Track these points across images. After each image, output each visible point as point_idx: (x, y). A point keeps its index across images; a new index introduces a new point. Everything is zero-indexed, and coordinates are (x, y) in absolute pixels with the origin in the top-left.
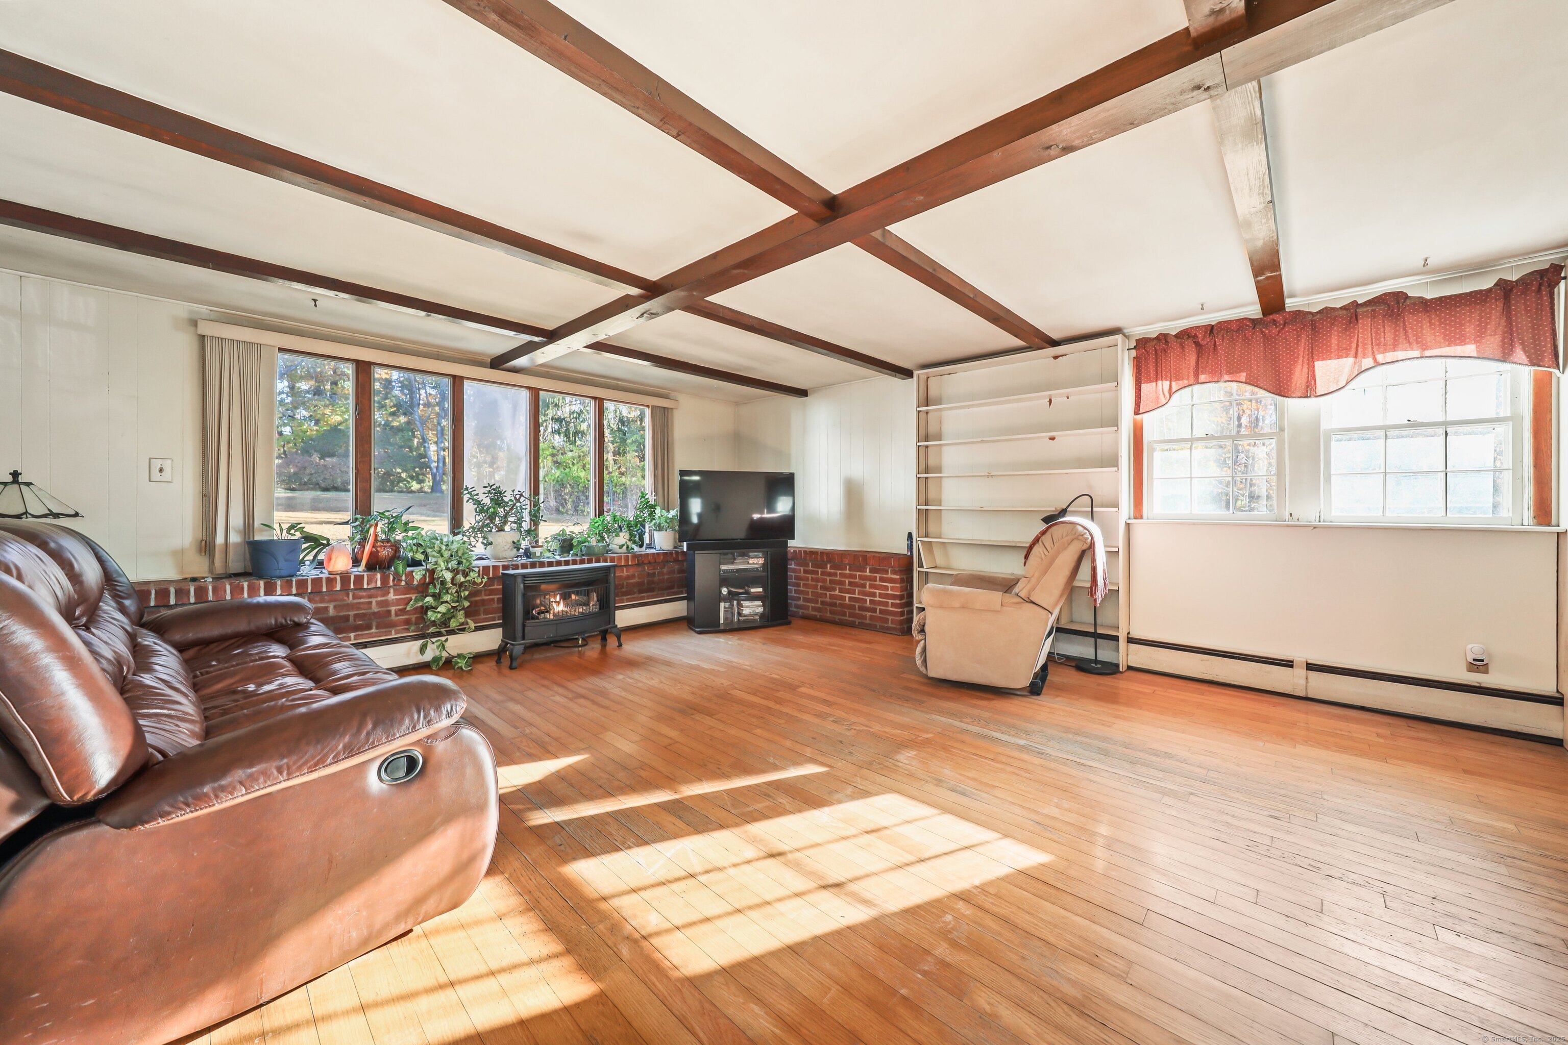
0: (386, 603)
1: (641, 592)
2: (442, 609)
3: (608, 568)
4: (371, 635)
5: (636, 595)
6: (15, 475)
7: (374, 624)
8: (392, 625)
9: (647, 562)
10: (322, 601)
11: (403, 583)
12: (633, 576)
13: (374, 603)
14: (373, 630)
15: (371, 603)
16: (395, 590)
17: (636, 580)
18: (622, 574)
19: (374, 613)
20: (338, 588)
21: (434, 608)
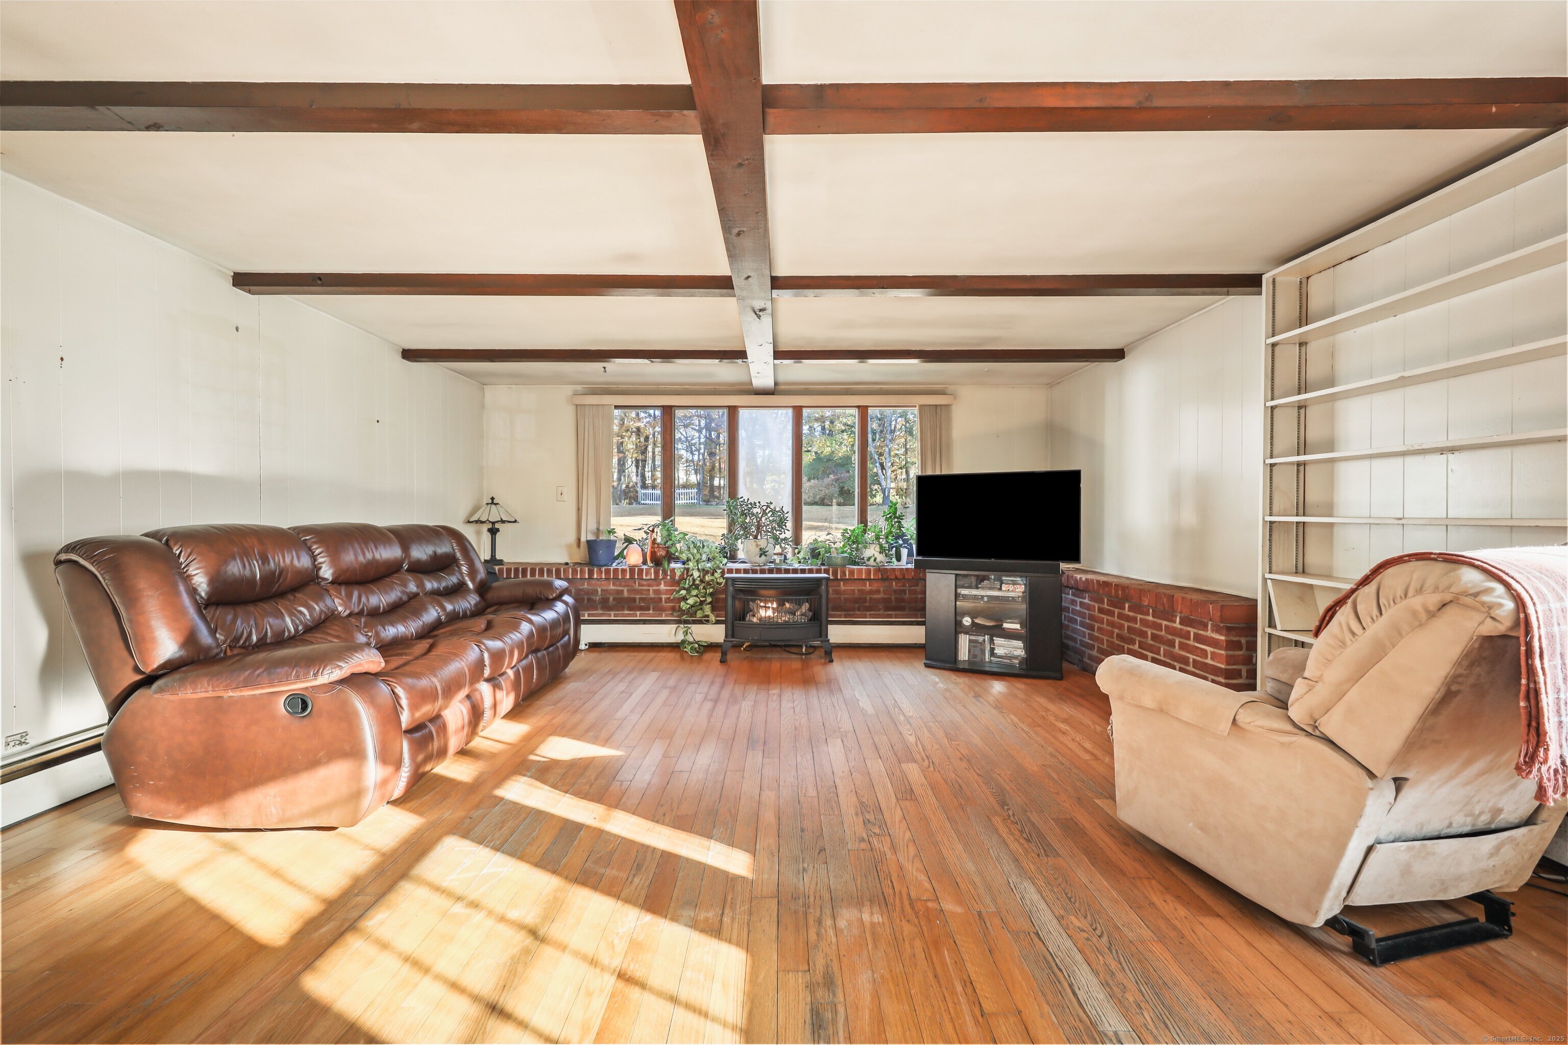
0: (657, 592)
1: (887, 609)
2: (690, 601)
3: (819, 580)
4: (649, 615)
5: (881, 612)
6: (493, 499)
7: (651, 606)
8: (662, 609)
9: (893, 577)
10: (620, 586)
11: (669, 577)
12: (878, 592)
13: (651, 591)
14: (651, 612)
15: (649, 590)
16: (665, 582)
17: (881, 596)
18: (864, 588)
19: (651, 599)
20: (628, 577)
21: (684, 599)
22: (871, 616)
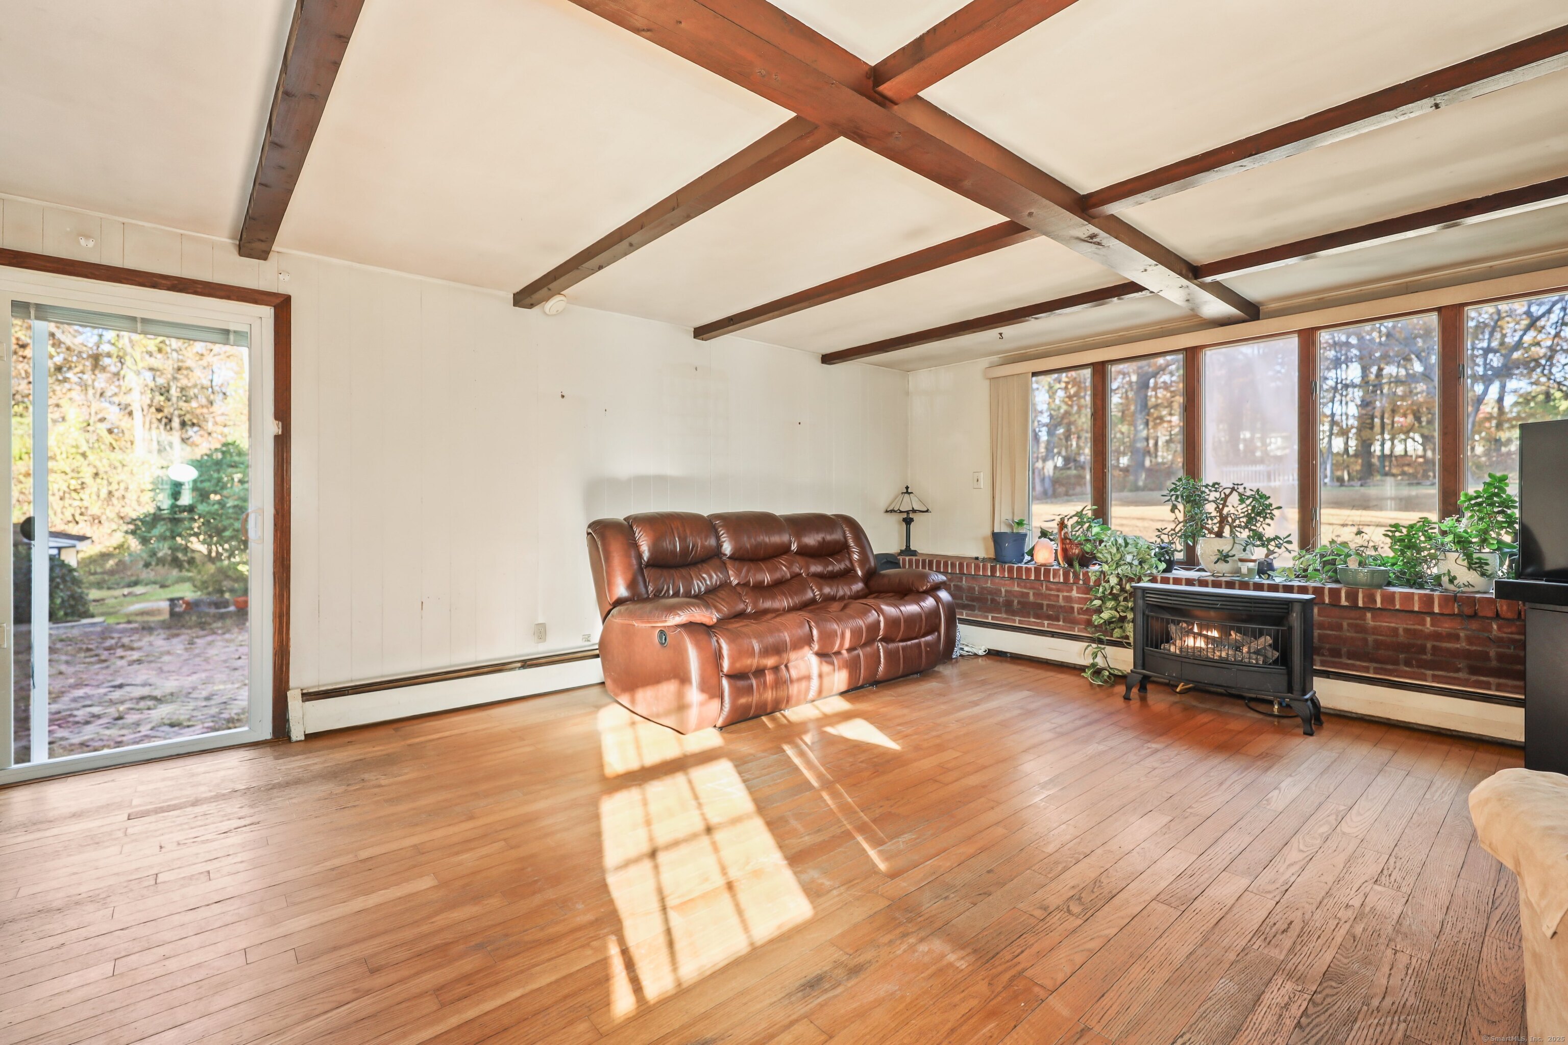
0: (1068, 599)
1: (1473, 670)
2: (1106, 615)
4: (1058, 627)
5: (1460, 675)
6: (907, 488)
7: (1061, 617)
8: (1074, 622)
10: (1025, 587)
11: (1081, 582)
12: (1455, 637)
13: (1061, 597)
14: (1061, 623)
15: (1058, 596)
16: (1077, 588)
17: (1463, 645)
18: (1420, 627)
19: (1061, 607)
20: (1033, 578)
21: (1099, 611)
22: (1435, 678)
